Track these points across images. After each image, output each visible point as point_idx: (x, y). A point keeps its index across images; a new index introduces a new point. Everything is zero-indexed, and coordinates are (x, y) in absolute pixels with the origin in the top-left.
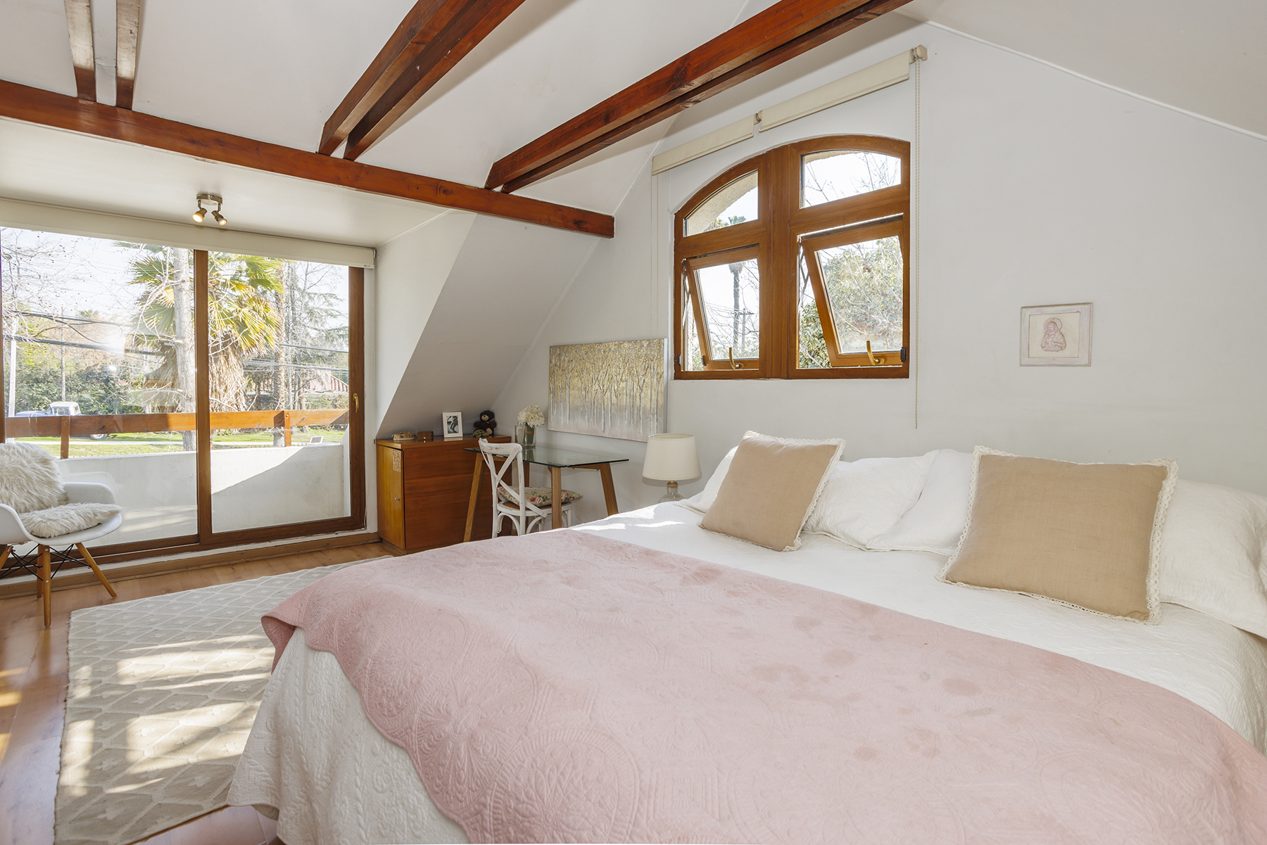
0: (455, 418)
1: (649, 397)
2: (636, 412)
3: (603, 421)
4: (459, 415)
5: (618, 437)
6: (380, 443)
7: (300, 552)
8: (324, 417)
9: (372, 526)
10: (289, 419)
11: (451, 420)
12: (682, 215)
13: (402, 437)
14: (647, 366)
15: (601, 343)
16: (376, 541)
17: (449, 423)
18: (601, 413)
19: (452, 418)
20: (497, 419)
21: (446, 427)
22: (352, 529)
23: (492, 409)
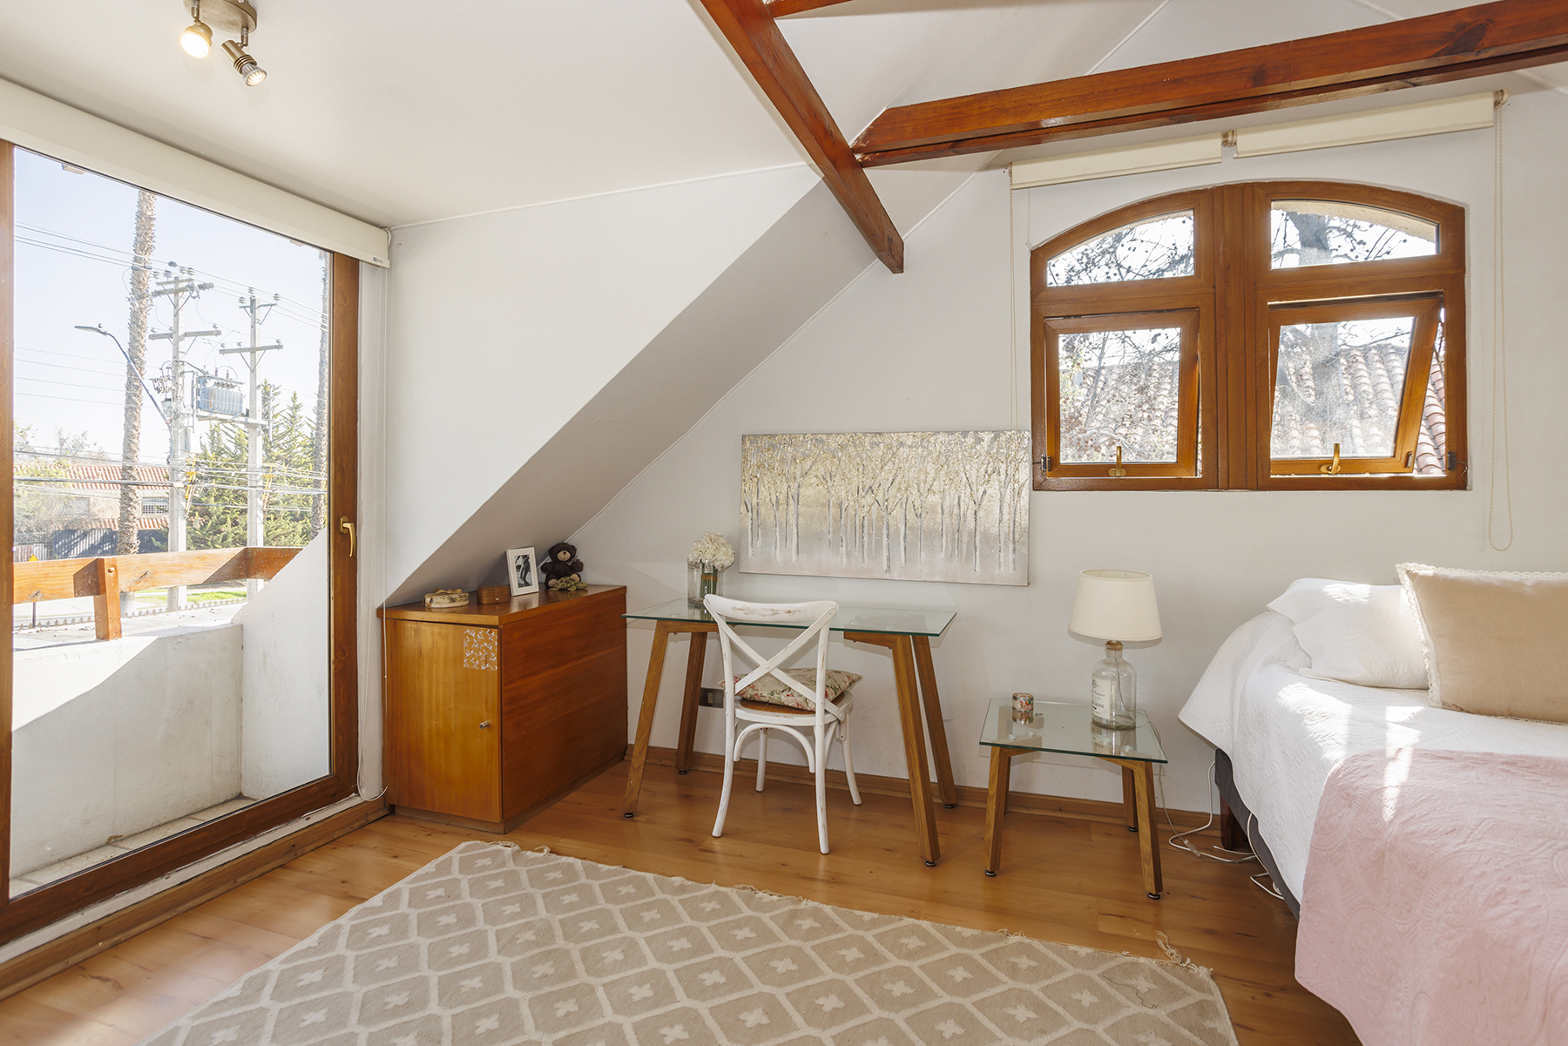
0: (526, 557)
1: (997, 516)
2: (965, 539)
3: (885, 553)
4: (531, 552)
5: (924, 579)
6: (394, 615)
7: (240, 880)
8: (191, 567)
9: (370, 786)
10: (116, 576)
11: (521, 562)
12: (1040, 257)
13: (453, 600)
14: (990, 470)
15: (880, 434)
16: (382, 813)
17: (518, 567)
18: (879, 543)
19: (521, 558)
20: (580, 556)
21: (514, 577)
22: (333, 799)
23: (570, 541)
